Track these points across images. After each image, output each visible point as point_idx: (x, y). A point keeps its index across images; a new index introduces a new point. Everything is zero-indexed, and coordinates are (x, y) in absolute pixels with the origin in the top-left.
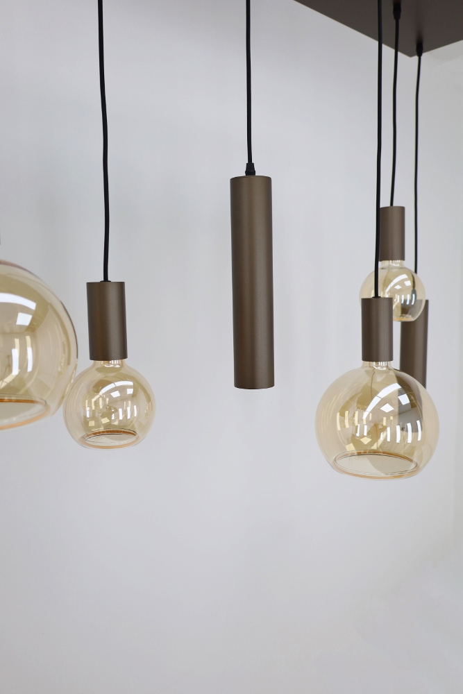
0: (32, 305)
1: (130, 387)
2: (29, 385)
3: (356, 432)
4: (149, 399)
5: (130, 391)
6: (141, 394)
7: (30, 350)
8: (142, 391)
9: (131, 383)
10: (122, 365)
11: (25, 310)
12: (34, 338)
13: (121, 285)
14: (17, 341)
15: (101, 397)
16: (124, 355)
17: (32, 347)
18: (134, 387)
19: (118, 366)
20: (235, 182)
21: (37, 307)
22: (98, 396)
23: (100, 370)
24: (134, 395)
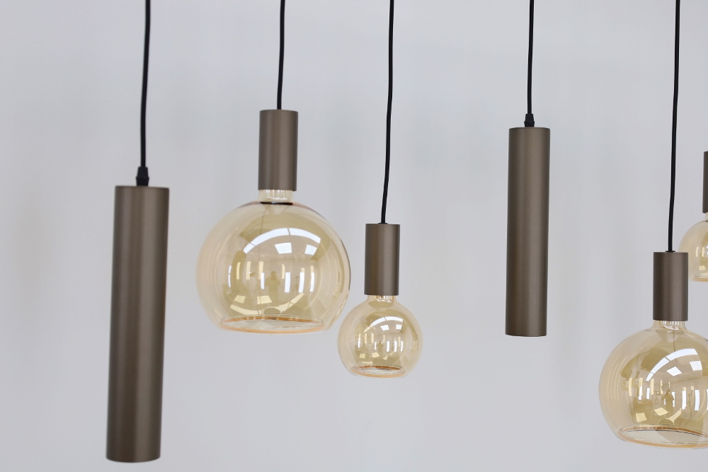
0: (317, 239)
1: (399, 323)
2: (311, 304)
3: (638, 395)
4: (416, 337)
5: (399, 327)
6: (409, 331)
7: (313, 275)
8: (409, 328)
9: (401, 320)
10: (393, 301)
11: (312, 243)
12: (317, 267)
13: (397, 228)
14: (303, 269)
15: (371, 329)
16: (395, 292)
17: (315, 272)
18: (403, 324)
19: (389, 301)
20: (514, 132)
21: (321, 241)
22: (369, 328)
23: (372, 304)
24: (402, 331)
